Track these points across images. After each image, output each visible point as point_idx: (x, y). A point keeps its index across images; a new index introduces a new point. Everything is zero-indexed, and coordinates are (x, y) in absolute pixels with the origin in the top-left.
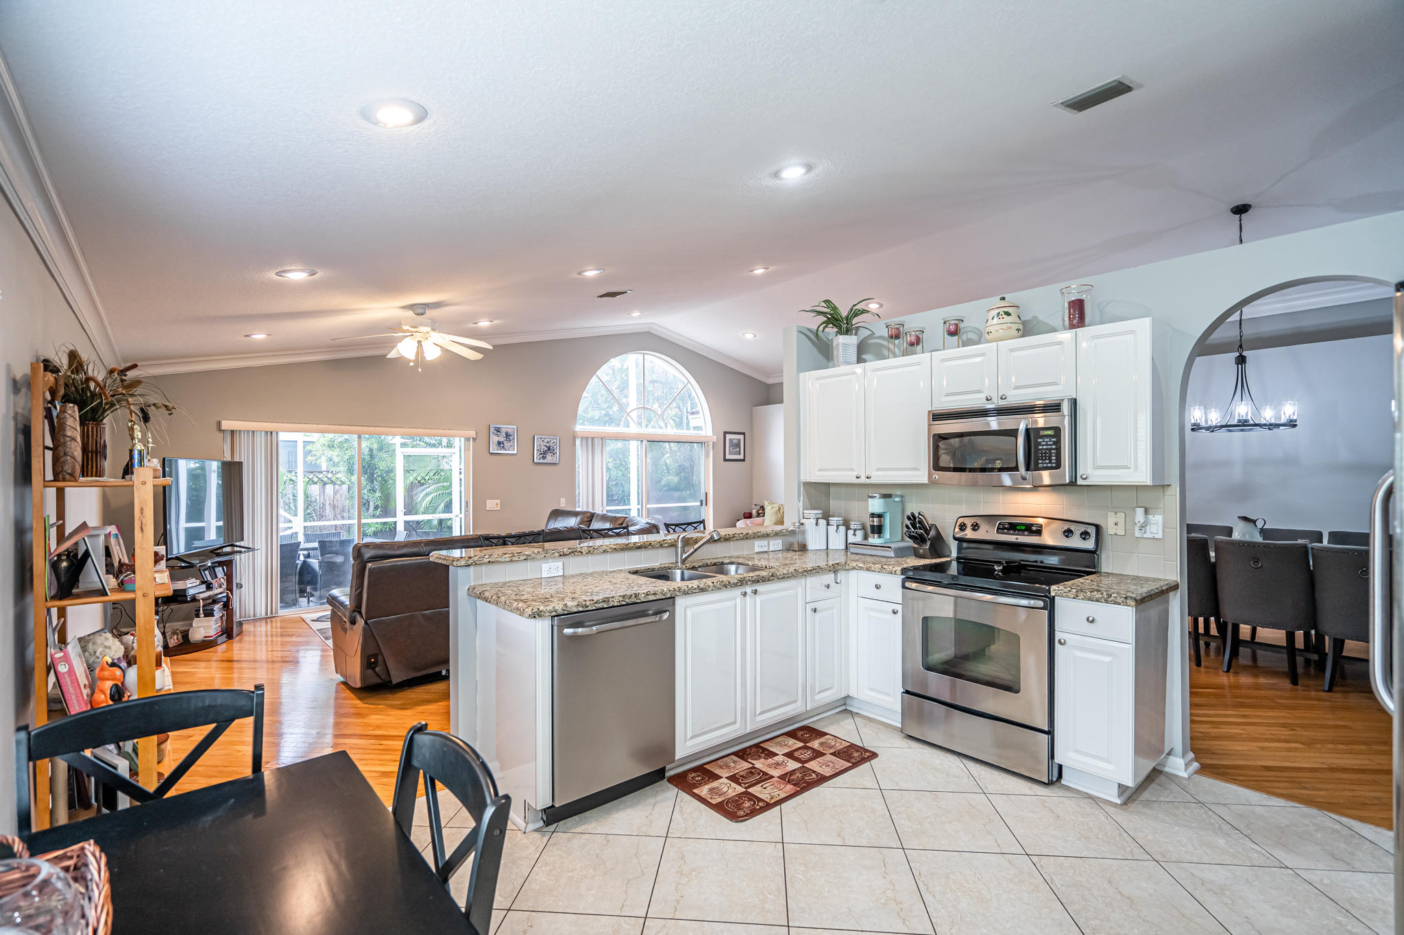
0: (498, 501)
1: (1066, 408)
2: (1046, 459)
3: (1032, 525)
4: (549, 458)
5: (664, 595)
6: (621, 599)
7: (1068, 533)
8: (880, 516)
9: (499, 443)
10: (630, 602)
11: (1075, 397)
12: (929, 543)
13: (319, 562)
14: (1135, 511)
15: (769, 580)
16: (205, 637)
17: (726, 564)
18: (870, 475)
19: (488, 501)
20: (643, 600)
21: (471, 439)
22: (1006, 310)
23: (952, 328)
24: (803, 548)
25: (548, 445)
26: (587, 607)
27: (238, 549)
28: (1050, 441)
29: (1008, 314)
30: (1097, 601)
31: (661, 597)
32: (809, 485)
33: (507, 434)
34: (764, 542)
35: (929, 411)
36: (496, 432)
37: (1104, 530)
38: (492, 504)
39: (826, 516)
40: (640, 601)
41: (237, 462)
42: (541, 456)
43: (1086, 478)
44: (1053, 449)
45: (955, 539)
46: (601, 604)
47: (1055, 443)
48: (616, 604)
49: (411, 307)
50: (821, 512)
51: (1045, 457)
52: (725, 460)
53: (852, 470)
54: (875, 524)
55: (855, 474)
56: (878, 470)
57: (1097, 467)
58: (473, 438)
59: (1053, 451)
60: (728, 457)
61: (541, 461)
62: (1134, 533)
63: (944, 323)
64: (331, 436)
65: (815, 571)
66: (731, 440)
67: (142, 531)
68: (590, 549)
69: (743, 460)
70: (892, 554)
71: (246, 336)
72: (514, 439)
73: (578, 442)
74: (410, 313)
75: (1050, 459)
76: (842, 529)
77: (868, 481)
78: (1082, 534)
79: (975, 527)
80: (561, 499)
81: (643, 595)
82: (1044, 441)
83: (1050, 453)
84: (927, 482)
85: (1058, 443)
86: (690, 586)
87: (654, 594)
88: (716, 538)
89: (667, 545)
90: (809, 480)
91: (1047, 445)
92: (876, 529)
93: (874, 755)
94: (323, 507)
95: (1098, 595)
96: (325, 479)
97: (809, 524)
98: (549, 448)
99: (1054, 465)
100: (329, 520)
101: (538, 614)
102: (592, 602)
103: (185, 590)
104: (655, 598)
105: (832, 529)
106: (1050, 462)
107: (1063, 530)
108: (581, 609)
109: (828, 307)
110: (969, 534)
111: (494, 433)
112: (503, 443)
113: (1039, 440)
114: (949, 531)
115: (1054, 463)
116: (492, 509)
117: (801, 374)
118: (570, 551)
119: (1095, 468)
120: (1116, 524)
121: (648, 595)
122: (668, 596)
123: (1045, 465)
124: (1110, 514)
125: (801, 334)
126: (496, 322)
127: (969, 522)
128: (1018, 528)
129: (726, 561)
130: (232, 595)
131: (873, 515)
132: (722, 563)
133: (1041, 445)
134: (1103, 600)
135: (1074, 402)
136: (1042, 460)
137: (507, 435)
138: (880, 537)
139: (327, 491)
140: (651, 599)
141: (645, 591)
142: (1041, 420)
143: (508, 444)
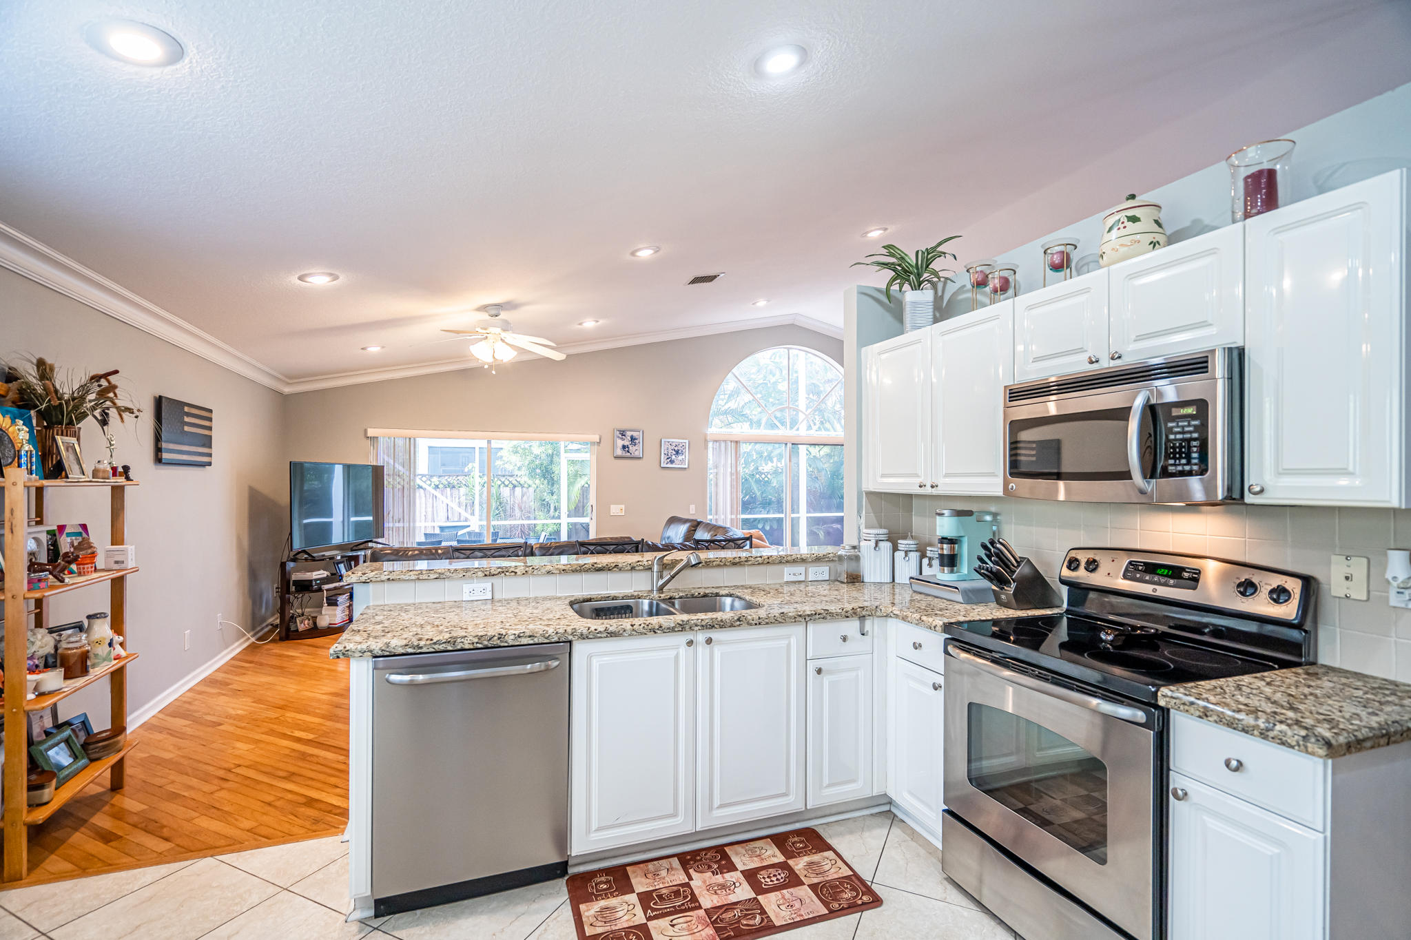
0: (623, 507)
1: (1219, 367)
2: (1181, 458)
3: (1183, 569)
4: (678, 463)
5: (547, 638)
6: (476, 640)
7: (1247, 588)
8: (952, 541)
9: (624, 447)
10: (490, 645)
11: (1240, 344)
12: (1013, 585)
14: (1386, 555)
15: (732, 626)
16: (331, 624)
17: (722, 596)
18: (936, 482)
19: (612, 506)
20: (511, 644)
21: (595, 443)
22: (1130, 213)
23: (1057, 260)
24: (855, 579)
25: (676, 449)
26: (421, 648)
28: (1189, 425)
29: (1134, 219)
30: (1245, 730)
31: (540, 641)
32: (871, 495)
33: (632, 437)
34: (800, 569)
35: (1005, 387)
36: (620, 436)
37: (1324, 587)
38: (616, 510)
39: (893, 539)
40: (506, 644)
42: (669, 460)
43: (1262, 491)
44: (1195, 439)
45: (1063, 582)
46: (444, 645)
47: (1196, 429)
48: (467, 646)
49: (484, 308)
50: (885, 531)
51: (1180, 453)
53: (917, 476)
54: (945, 552)
55: (918, 481)
56: (947, 475)
57: (1280, 473)
58: (597, 443)
59: (1194, 443)
61: (669, 465)
62: (1387, 599)
63: (1045, 252)
64: (515, 443)
65: (817, 616)
67: (12, 532)
68: (527, 569)
70: (959, 598)
71: (362, 349)
72: (639, 443)
73: (710, 445)
74: (484, 316)
75: (1189, 458)
76: (914, 556)
77: (934, 492)
78: (1272, 592)
79: (1092, 566)
80: (691, 506)
81: (512, 637)
82: (1178, 426)
83: (1189, 447)
84: (1001, 494)
85: (1203, 428)
86: (592, 629)
87: (530, 636)
88: (694, 563)
89: (642, 568)
90: (872, 489)
91: (1183, 433)
92: (946, 561)
93: (876, 901)
94: (513, 509)
95: (1249, 720)
96: (514, 482)
97: (867, 547)
98: (677, 452)
99: (1195, 468)
100: (516, 519)
101: (344, 654)
102: (428, 642)
103: (311, 581)
104: (532, 642)
105: (899, 555)
106: (1189, 463)
107: (1238, 582)
108: (410, 650)
109: (892, 255)
110: (1081, 575)
111: (618, 437)
112: (628, 447)
113: (1170, 425)
114: (1055, 570)
115: (1196, 464)
116: (616, 515)
117: (864, 349)
118: (500, 570)
119: (1280, 474)
120: (1347, 578)
121: (519, 637)
122: (553, 640)
123: (1180, 468)
124: (1334, 558)
125: (863, 296)
126: (601, 322)
127: (1083, 557)
128: (1159, 571)
129: (723, 592)
131: (943, 540)
132: (717, 595)
133: (1172, 433)
134: (1256, 732)
135: (1237, 357)
136: (1174, 458)
137: (633, 439)
138: (952, 572)
139: (516, 493)
140: (525, 643)
141: (517, 632)
142: (1168, 390)
143: (632, 449)
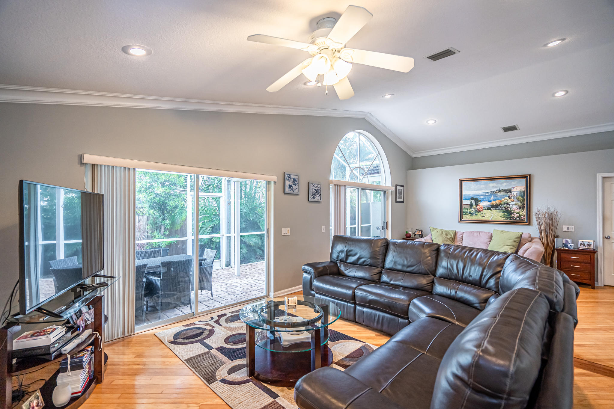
0: (289, 229)
4: (317, 198)
9: (290, 186)
13: (162, 280)
16: (73, 394)
19: (283, 228)
21: (273, 183)
25: (316, 189)
27: (103, 280)
33: (294, 179)
38: (285, 231)
41: (97, 194)
42: (313, 196)
52: (397, 202)
58: (275, 182)
60: (398, 200)
61: (313, 200)
66: (399, 190)
69: (403, 202)
72: (298, 184)
73: (331, 187)
80: (323, 226)
98: (317, 191)
103: (48, 347)
111: (287, 179)
112: (292, 187)
116: (285, 234)
130: (101, 336)
137: (294, 181)
143: (294, 187)
